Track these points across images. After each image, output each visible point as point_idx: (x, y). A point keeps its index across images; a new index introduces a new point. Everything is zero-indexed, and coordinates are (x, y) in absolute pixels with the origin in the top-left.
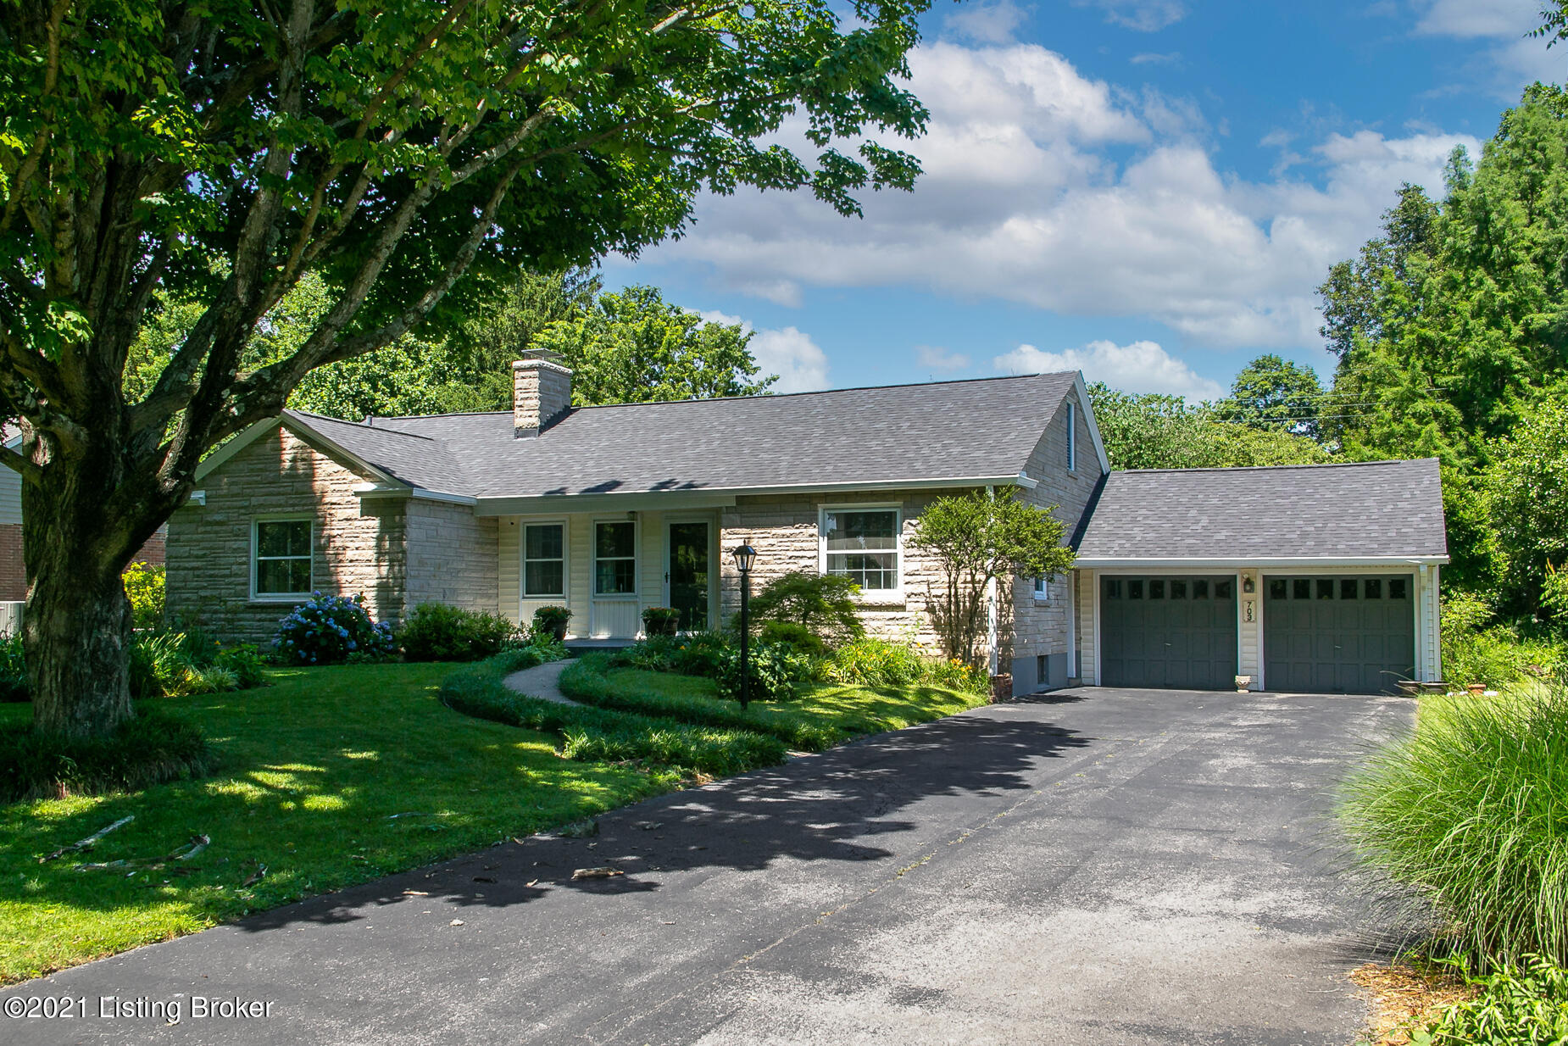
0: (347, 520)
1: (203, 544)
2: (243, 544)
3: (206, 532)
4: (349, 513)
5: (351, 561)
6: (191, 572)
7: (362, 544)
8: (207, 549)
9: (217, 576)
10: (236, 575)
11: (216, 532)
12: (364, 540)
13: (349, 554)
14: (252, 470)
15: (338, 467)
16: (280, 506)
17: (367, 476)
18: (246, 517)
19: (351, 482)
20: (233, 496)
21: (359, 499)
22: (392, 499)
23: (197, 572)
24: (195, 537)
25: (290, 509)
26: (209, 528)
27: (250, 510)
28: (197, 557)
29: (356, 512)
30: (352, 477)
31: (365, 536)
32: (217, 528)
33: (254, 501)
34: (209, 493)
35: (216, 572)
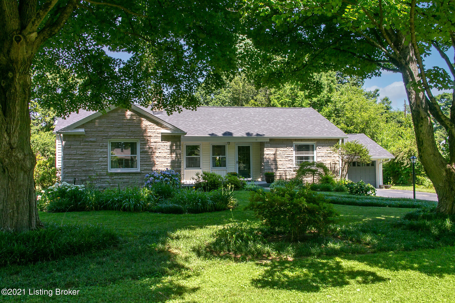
0: (155, 142)
1: (83, 150)
2: (105, 150)
3: (85, 145)
4: (156, 140)
5: (157, 157)
6: (78, 161)
7: (162, 151)
8: (86, 151)
9: (91, 162)
10: (102, 162)
11: (91, 145)
12: (162, 150)
13: (157, 155)
14: (109, 122)
15: (150, 123)
16: (123, 136)
17: (164, 127)
18: (106, 140)
19: (157, 129)
20: (99, 131)
21: (160, 135)
22: (174, 136)
23: (80, 161)
24: (79, 147)
25: (129, 138)
26: (87, 144)
27: (107, 137)
28: (81, 154)
29: (159, 140)
30: (157, 127)
31: (163, 148)
32: (91, 144)
33: (110, 134)
34: (86, 130)
35: (92, 161)
